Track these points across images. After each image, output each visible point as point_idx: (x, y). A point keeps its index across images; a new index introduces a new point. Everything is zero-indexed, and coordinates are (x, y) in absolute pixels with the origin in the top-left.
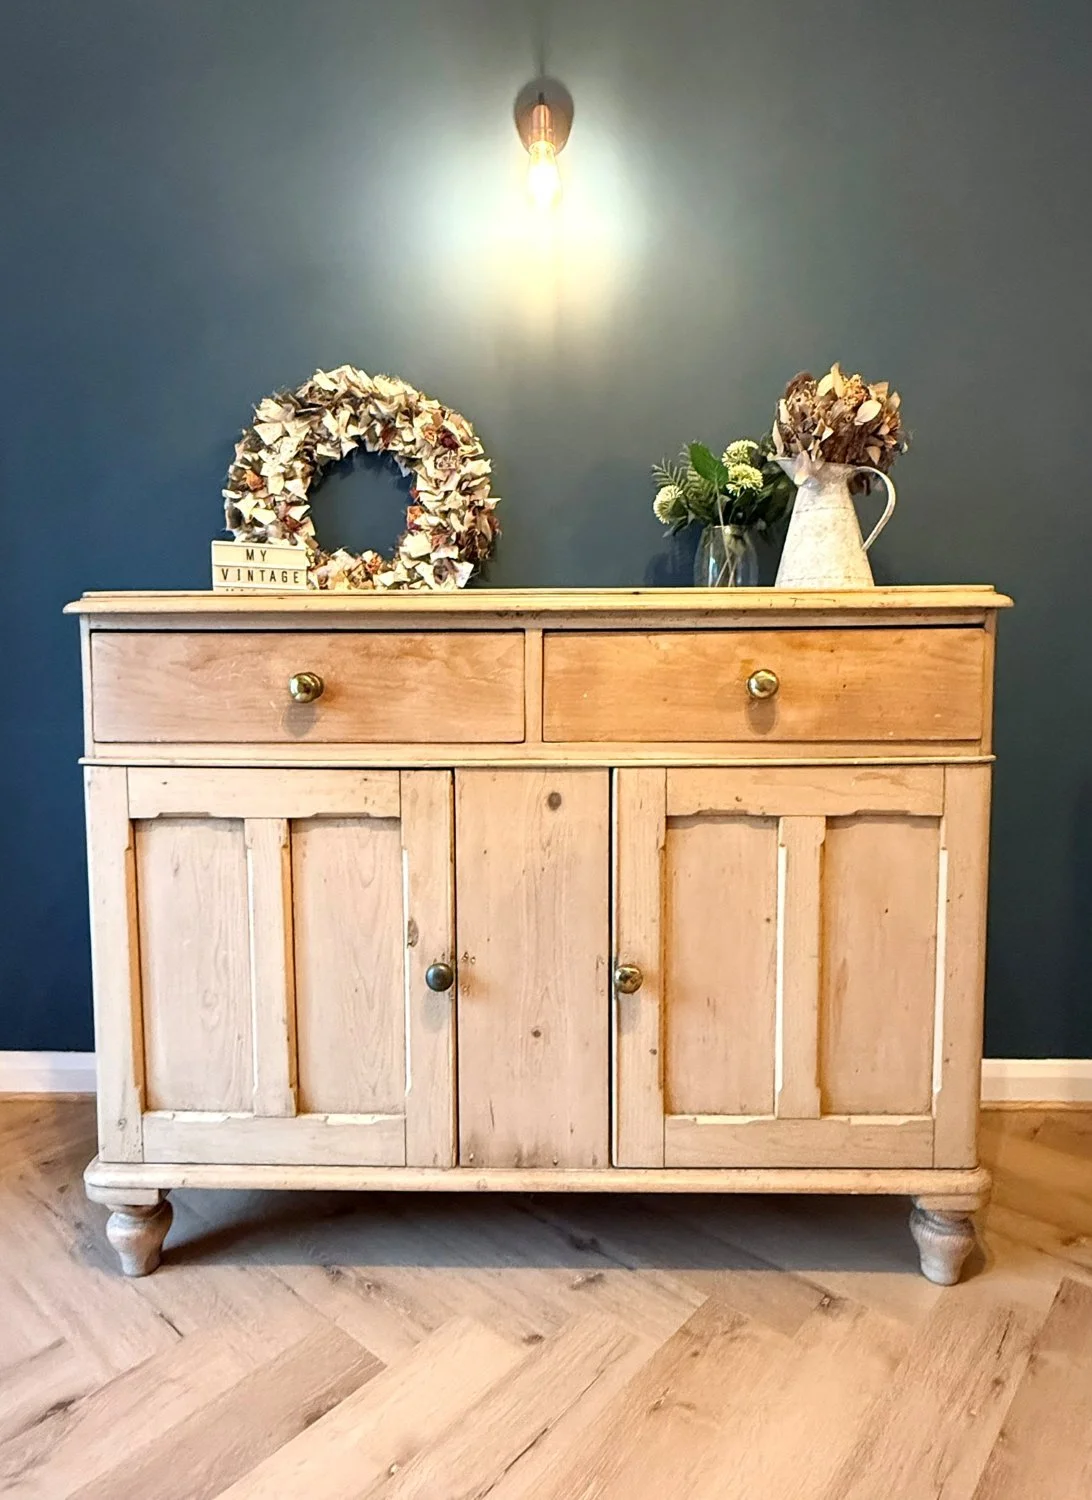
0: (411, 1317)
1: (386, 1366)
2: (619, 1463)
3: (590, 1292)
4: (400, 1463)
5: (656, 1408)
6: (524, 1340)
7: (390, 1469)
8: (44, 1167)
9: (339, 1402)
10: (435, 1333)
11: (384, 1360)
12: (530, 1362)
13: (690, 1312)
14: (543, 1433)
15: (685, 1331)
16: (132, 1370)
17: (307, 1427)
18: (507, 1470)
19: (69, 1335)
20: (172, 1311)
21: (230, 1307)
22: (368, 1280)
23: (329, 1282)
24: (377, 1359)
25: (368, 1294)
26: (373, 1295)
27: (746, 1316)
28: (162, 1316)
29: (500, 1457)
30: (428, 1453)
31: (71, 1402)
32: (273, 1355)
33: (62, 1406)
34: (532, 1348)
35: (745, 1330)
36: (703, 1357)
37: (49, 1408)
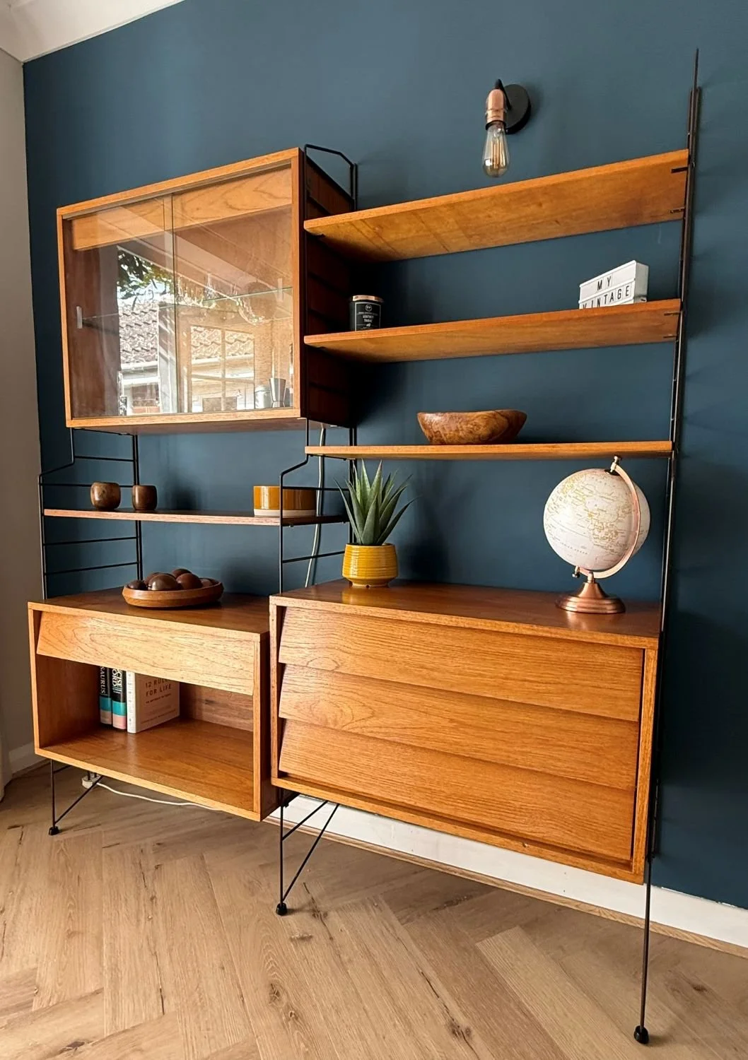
19: (106, 988)
20: (169, 991)
21: (202, 998)
23: (268, 1001)
26: (290, 1023)
28: (160, 991)
33: (76, 1045)
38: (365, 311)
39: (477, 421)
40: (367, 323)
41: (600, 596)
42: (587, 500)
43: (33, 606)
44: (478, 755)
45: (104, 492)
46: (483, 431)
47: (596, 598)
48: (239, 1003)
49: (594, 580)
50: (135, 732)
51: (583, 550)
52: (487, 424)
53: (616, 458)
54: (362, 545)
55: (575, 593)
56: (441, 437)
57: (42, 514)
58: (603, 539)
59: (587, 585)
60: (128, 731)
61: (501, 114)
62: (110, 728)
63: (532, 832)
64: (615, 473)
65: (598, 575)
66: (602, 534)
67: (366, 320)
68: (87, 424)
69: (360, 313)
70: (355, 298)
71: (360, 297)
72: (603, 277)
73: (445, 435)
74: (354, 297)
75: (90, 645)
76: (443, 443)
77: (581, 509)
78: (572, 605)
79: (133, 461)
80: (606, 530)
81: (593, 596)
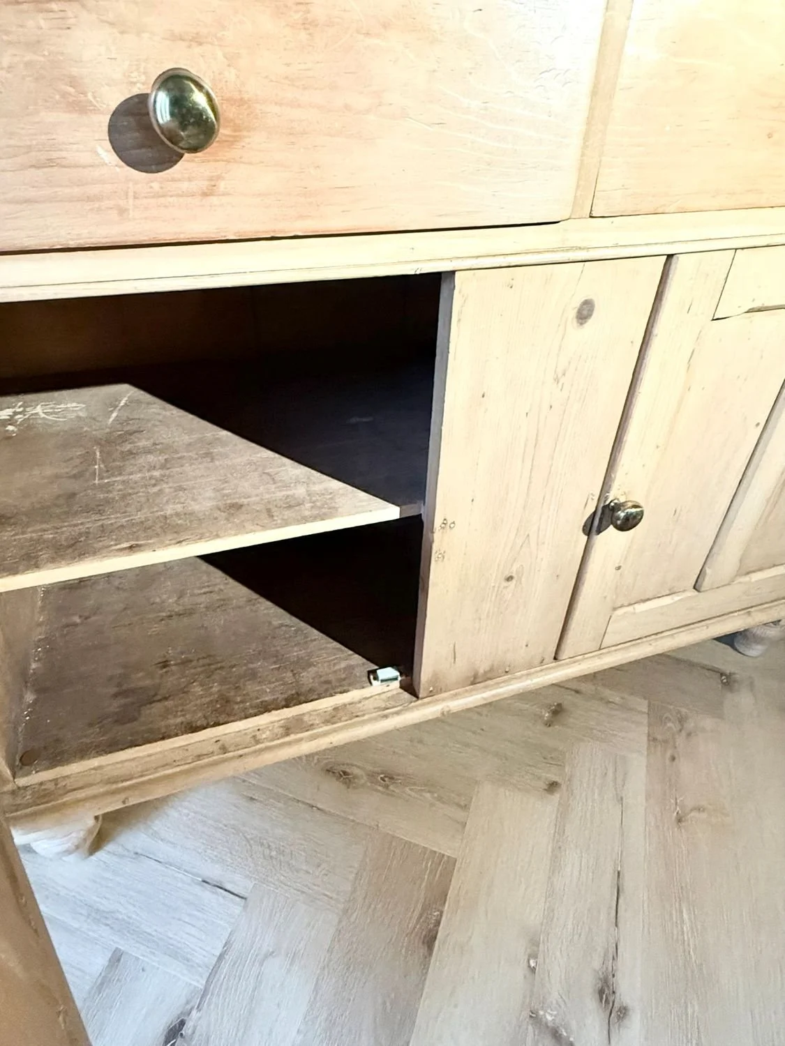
0: (440, 799)
1: (455, 859)
2: (689, 883)
3: (563, 724)
4: (534, 955)
5: (679, 820)
6: (546, 790)
7: (529, 966)
9: (441, 913)
10: (472, 809)
11: (451, 855)
13: (645, 719)
14: (619, 876)
15: (653, 739)
16: (221, 958)
17: (430, 954)
18: (616, 924)
22: (379, 774)
24: (443, 855)
25: (387, 787)
27: (683, 710)
29: (603, 915)
30: (548, 934)
31: (182, 1023)
32: (348, 886)
34: (557, 796)
35: (692, 724)
36: (680, 759)
37: (163, 1038)
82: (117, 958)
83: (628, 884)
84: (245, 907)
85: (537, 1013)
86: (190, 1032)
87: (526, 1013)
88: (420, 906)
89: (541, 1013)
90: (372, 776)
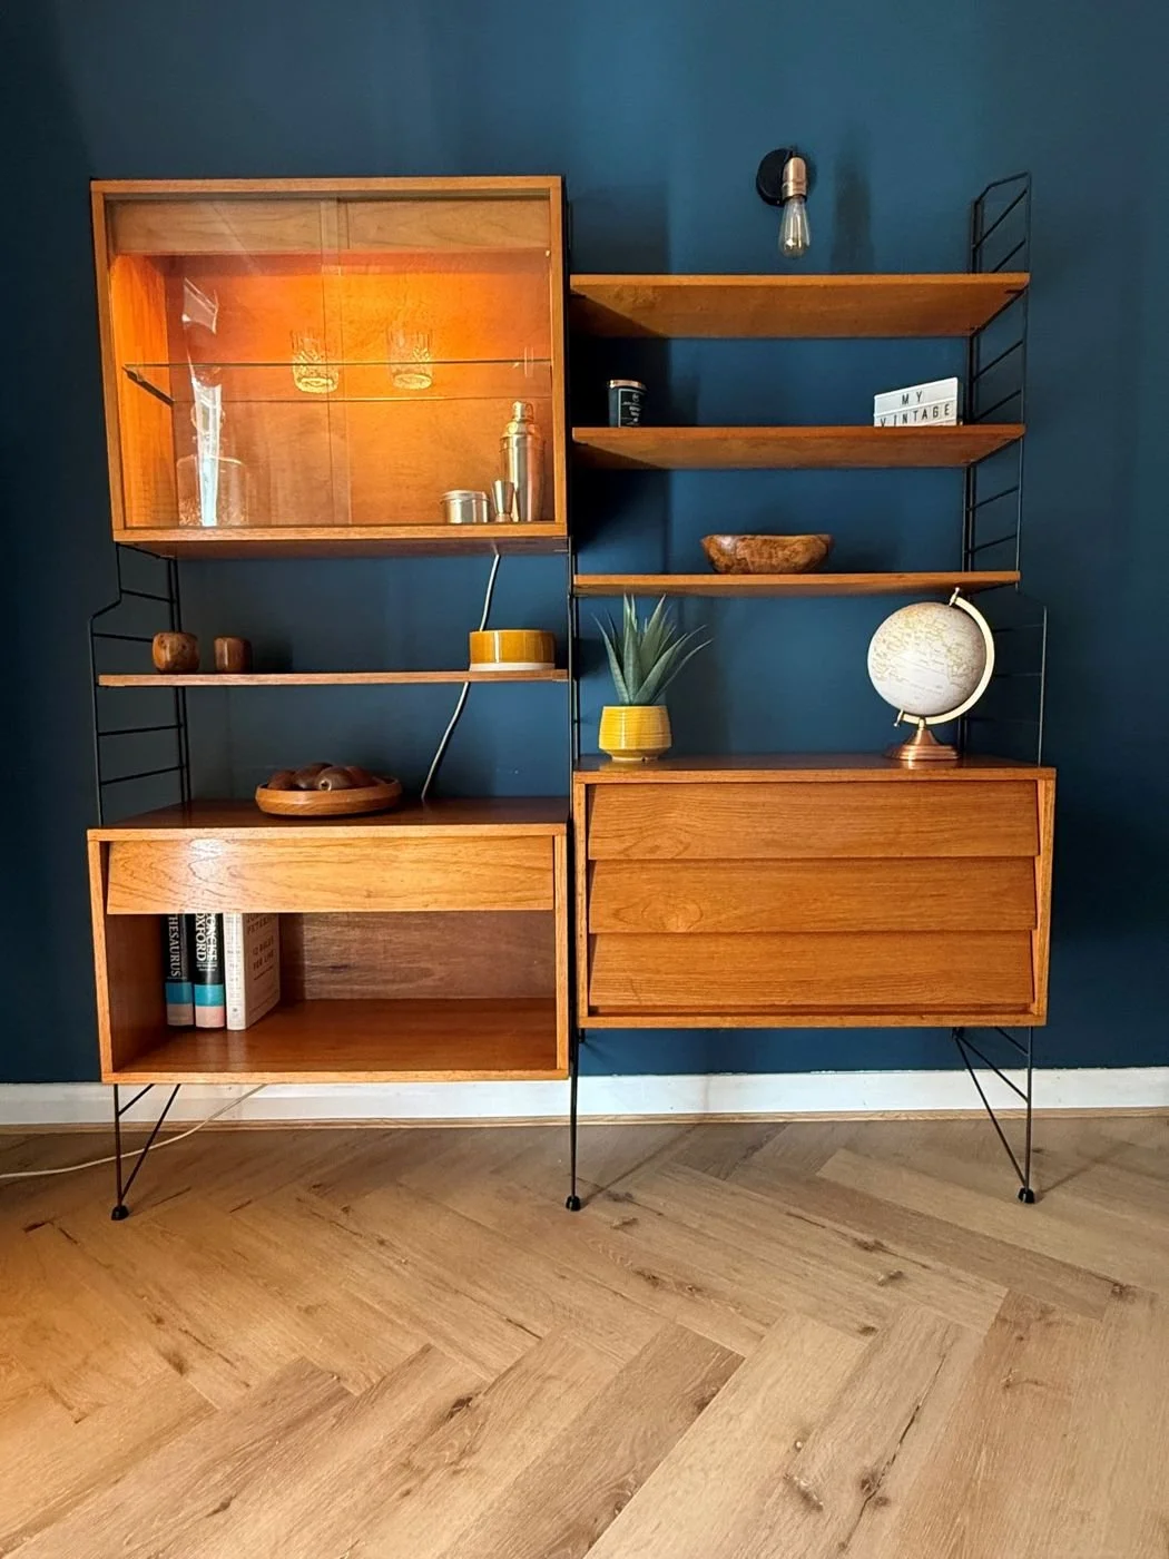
0: (743, 1314)
1: (744, 1359)
2: (998, 1433)
3: (898, 1288)
4: (802, 1440)
5: (1009, 1386)
6: (858, 1331)
7: (795, 1446)
8: (317, 1189)
9: (718, 1390)
10: (774, 1327)
11: (741, 1354)
12: (873, 1351)
13: (999, 1303)
14: (918, 1409)
15: (1001, 1320)
16: (511, 1369)
17: (700, 1412)
18: (901, 1441)
19: (432, 1342)
20: (520, 1317)
21: (570, 1311)
22: (687, 1284)
23: (651, 1287)
24: (732, 1353)
25: (693, 1295)
26: (697, 1296)
27: (1052, 1304)
28: (510, 1321)
29: (890, 1432)
30: (823, 1430)
31: (470, 1399)
32: (635, 1353)
33: (462, 1403)
34: (870, 1338)
35: (1055, 1317)
36: (1029, 1339)
37: (453, 1404)
38: (631, 401)
39: (796, 547)
40: (634, 417)
41: (934, 742)
42: (944, 634)
43: (95, 836)
44: (867, 928)
45: (184, 647)
46: (801, 560)
47: (930, 744)
48: (620, 1299)
49: (927, 727)
50: (242, 1027)
51: (939, 690)
52: (807, 550)
53: (957, 589)
54: (631, 704)
55: (909, 739)
56: (747, 564)
57: (96, 684)
58: (961, 676)
59: (920, 733)
60: (229, 1027)
61: (804, 187)
62: (193, 1030)
63: (931, 999)
64: (955, 606)
65: (930, 721)
66: (961, 671)
67: (633, 414)
68: (161, 536)
69: (625, 403)
70: (612, 385)
71: (621, 383)
72: (911, 391)
73: (753, 563)
74: (612, 382)
75: (230, 884)
76: (747, 572)
77: (937, 645)
78: (911, 754)
79: (171, 601)
80: (965, 666)
81: (925, 743)
82: (427, 1349)
83: (927, 1415)
84: (538, 1344)
85: (792, 1477)
86: (474, 1406)
87: (781, 1474)
88: (699, 1380)
89: (796, 1478)
90: (680, 1285)
